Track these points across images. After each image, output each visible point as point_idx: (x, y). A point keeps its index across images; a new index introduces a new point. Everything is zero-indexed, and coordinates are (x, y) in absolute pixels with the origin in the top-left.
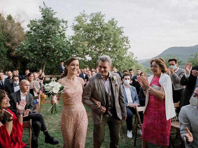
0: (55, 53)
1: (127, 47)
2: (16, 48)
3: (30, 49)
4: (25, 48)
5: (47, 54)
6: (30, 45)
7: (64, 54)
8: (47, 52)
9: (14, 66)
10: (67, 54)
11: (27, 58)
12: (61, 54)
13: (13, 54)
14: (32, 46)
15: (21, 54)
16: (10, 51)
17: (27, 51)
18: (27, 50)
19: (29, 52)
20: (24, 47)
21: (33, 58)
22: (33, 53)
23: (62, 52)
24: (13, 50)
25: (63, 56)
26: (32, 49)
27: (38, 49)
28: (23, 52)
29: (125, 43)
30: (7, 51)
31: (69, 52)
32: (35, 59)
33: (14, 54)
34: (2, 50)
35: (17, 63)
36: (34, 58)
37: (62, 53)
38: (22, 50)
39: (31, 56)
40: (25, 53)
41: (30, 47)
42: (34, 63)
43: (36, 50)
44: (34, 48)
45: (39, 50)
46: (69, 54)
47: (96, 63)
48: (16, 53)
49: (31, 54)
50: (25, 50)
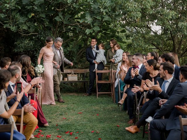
0: (76, 17)
3: (20, 8)
4: (8, 6)
5: (57, 19)
7: (95, 20)
8: (58, 15)
10: (103, 18)
11: (13, 29)
12: (89, 19)
17: (13, 14)
18: (12, 10)
19: (18, 16)
20: (6, 3)
21: (25, 28)
22: (27, 17)
23: (92, 13)
25: (93, 23)
26: (23, 7)
27: (36, 8)
31: (107, 13)
32: (31, 30)
36: (29, 28)
37: (91, 17)
39: (22, 23)
40: (9, 17)
45: (40, 10)
46: (107, 18)
47: (173, 41)
49: (22, 20)
50: (7, 10)
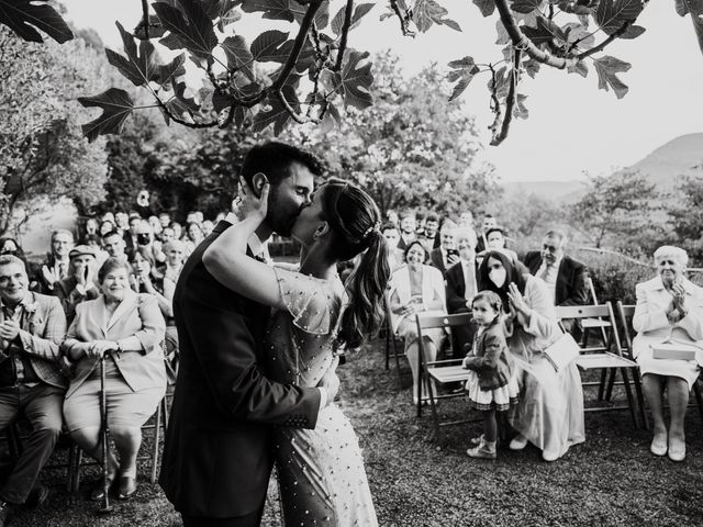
1: (473, 147)
2: (166, 156)
6: (200, 147)
9: (163, 204)
13: (158, 172)
14: (208, 151)
15: (180, 171)
16: (153, 163)
24: (159, 163)
28: (182, 168)
29: (466, 135)
30: (146, 165)
33: (161, 171)
34: (131, 162)
35: (170, 195)
38: (180, 163)
41: (201, 152)
42: (215, 194)
43: (217, 161)
44: (211, 155)
48: (167, 171)
